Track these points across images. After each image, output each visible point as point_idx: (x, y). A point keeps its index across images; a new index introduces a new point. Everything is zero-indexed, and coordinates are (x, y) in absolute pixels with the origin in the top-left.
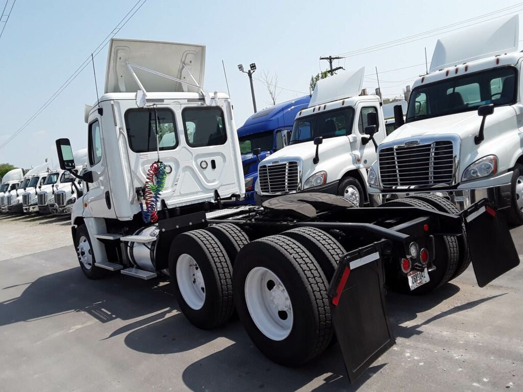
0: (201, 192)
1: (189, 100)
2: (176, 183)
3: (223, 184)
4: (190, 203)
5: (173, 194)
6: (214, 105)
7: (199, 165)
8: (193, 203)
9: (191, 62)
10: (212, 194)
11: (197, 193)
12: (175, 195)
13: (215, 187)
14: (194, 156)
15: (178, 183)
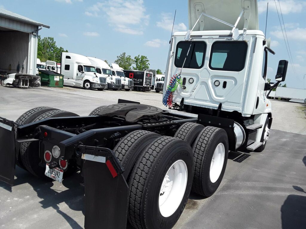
0: (210, 101)
1: (221, 36)
2: (193, 90)
3: (229, 101)
4: (199, 106)
5: (190, 97)
6: (241, 40)
7: (214, 82)
8: (201, 106)
9: (248, 7)
10: (217, 106)
11: (206, 101)
12: (191, 97)
13: (221, 101)
14: (211, 76)
15: (195, 91)
